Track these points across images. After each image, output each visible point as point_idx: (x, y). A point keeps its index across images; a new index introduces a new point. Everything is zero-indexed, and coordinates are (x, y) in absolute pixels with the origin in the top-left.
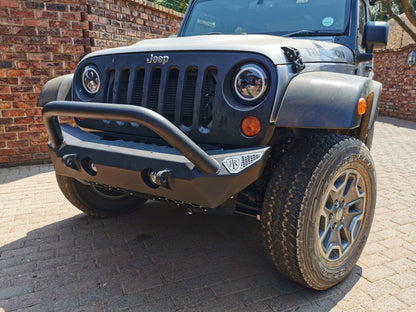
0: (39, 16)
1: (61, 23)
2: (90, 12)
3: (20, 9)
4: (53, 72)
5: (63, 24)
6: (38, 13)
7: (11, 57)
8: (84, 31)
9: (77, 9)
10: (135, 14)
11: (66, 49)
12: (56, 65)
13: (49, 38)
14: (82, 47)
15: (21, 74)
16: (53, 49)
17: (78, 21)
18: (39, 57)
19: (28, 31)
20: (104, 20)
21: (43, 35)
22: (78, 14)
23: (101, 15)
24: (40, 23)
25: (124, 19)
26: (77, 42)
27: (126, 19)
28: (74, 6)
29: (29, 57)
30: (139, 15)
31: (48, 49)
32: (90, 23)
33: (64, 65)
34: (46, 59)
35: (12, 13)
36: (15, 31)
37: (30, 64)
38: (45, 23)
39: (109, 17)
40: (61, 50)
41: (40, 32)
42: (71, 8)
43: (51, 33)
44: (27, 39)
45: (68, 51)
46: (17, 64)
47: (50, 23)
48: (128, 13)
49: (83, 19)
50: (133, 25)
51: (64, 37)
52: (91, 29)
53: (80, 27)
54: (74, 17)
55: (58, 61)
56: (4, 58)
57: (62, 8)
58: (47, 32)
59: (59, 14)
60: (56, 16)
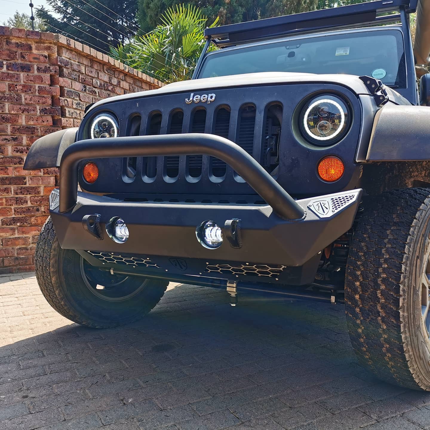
1: (24, 86)
2: (61, 75)
5: (27, 88)
8: (53, 97)
9: (46, 70)
10: (114, 82)
11: (28, 119)
12: (15, 139)
13: (7, 106)
14: (50, 118)
16: (11, 119)
17: (46, 85)
20: (78, 86)
22: (47, 77)
23: (75, 80)
25: (101, 87)
26: (44, 111)
27: (103, 87)
28: (43, 66)
30: (119, 83)
31: (5, 120)
32: (62, 88)
33: (25, 140)
38: (4, 86)
39: (84, 82)
40: (22, 121)
42: (38, 69)
43: (10, 99)
45: (32, 123)
47: (10, 86)
48: (106, 79)
49: (53, 82)
51: (27, 104)
52: (62, 95)
53: (49, 92)
54: (41, 80)
55: (17, 135)
57: (26, 68)
58: (5, 98)
59: (22, 74)
60: (18, 78)
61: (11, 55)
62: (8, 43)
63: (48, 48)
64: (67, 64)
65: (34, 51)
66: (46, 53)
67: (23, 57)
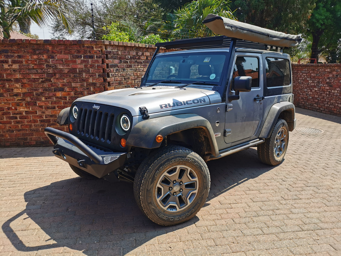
0: (79, 62)
1: (91, 65)
2: (107, 58)
3: (70, 59)
4: (86, 93)
5: (92, 66)
6: (78, 61)
7: (64, 85)
8: (103, 69)
9: (100, 57)
10: (140, 54)
11: (93, 80)
12: (87, 89)
13: (84, 74)
14: (102, 79)
15: (69, 94)
16: (86, 80)
17: (100, 64)
18: (78, 85)
19: (73, 71)
20: (116, 61)
21: (81, 72)
22: (100, 60)
23: (115, 59)
24: (79, 66)
25: (131, 58)
26: (99, 76)
27: (133, 58)
28: (98, 55)
29: (73, 85)
31: (83, 80)
32: (107, 64)
33: (92, 89)
34: (82, 86)
35: (65, 61)
36: (66, 71)
37: (74, 89)
38: (82, 66)
39: (120, 59)
40: (91, 80)
41: (79, 71)
42: (97, 57)
43: (85, 71)
44: (72, 75)
45: (94, 81)
46: (67, 89)
47: (85, 66)
48: (134, 54)
49: (103, 62)
50: (138, 61)
51: (92, 73)
52: (108, 67)
53: (101, 67)
54: (98, 62)
55: (89, 87)
56: (60, 86)
57: (91, 57)
58: (83, 71)
59: (90, 60)
60: (88, 62)
61: (85, 52)
62: (83, 46)
63: (101, 47)
64: (110, 52)
65: (95, 49)
66: (100, 49)
67: (90, 52)
